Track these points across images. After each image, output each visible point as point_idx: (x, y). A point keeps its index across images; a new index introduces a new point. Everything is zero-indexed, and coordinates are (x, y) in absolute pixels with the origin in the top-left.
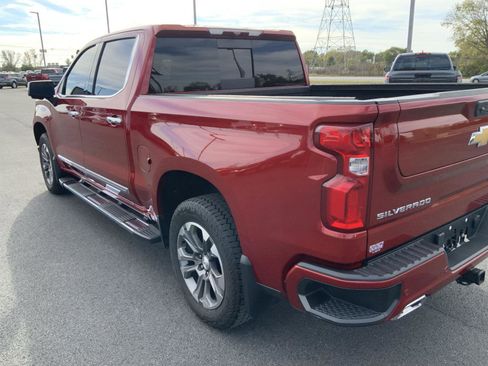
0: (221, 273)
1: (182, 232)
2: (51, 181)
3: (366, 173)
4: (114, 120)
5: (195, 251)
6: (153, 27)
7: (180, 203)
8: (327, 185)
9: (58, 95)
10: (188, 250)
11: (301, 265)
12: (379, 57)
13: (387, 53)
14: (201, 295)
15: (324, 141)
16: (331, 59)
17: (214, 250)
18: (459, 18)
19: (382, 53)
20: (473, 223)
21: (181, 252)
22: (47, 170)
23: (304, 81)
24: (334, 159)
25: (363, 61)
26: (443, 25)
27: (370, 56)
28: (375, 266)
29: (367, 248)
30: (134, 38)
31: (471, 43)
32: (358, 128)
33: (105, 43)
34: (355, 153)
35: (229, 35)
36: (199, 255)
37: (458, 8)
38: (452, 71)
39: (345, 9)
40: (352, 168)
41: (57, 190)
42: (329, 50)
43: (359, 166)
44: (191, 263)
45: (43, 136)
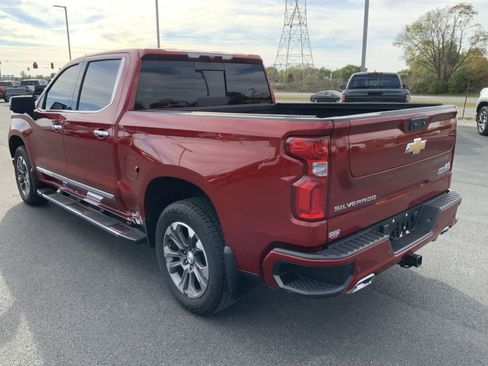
0: (205, 265)
1: (168, 231)
2: (27, 192)
3: (326, 175)
4: (101, 133)
5: (180, 247)
6: (138, 51)
7: (166, 205)
8: (295, 184)
9: (39, 110)
10: (174, 248)
11: (276, 251)
12: (336, 74)
13: (344, 70)
14: (186, 287)
15: (292, 151)
16: (290, 76)
17: (199, 245)
18: (408, 39)
19: (338, 71)
20: (412, 217)
21: (167, 250)
22: (22, 181)
23: (270, 99)
24: (301, 164)
25: (321, 78)
26: (395, 44)
27: (328, 73)
28: (334, 248)
29: (328, 235)
30: (120, 59)
31: (420, 62)
32: (318, 139)
33: (89, 63)
34: (317, 159)
35: (205, 59)
36: (184, 252)
37: (408, 30)
38: (401, 89)
39: (304, 27)
40: (314, 171)
41: (34, 201)
42: (289, 67)
43: (320, 169)
44: (176, 259)
45: (20, 148)
